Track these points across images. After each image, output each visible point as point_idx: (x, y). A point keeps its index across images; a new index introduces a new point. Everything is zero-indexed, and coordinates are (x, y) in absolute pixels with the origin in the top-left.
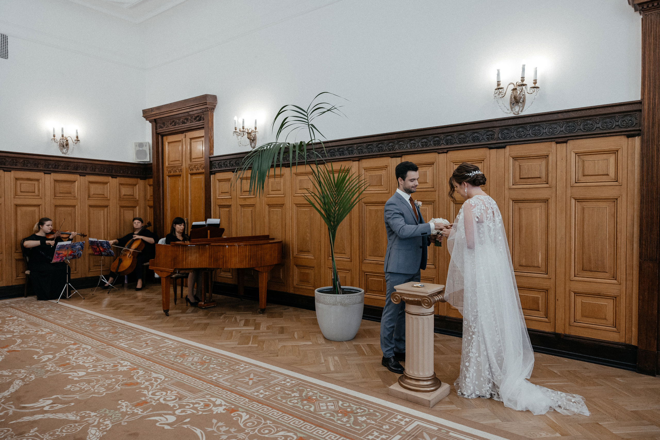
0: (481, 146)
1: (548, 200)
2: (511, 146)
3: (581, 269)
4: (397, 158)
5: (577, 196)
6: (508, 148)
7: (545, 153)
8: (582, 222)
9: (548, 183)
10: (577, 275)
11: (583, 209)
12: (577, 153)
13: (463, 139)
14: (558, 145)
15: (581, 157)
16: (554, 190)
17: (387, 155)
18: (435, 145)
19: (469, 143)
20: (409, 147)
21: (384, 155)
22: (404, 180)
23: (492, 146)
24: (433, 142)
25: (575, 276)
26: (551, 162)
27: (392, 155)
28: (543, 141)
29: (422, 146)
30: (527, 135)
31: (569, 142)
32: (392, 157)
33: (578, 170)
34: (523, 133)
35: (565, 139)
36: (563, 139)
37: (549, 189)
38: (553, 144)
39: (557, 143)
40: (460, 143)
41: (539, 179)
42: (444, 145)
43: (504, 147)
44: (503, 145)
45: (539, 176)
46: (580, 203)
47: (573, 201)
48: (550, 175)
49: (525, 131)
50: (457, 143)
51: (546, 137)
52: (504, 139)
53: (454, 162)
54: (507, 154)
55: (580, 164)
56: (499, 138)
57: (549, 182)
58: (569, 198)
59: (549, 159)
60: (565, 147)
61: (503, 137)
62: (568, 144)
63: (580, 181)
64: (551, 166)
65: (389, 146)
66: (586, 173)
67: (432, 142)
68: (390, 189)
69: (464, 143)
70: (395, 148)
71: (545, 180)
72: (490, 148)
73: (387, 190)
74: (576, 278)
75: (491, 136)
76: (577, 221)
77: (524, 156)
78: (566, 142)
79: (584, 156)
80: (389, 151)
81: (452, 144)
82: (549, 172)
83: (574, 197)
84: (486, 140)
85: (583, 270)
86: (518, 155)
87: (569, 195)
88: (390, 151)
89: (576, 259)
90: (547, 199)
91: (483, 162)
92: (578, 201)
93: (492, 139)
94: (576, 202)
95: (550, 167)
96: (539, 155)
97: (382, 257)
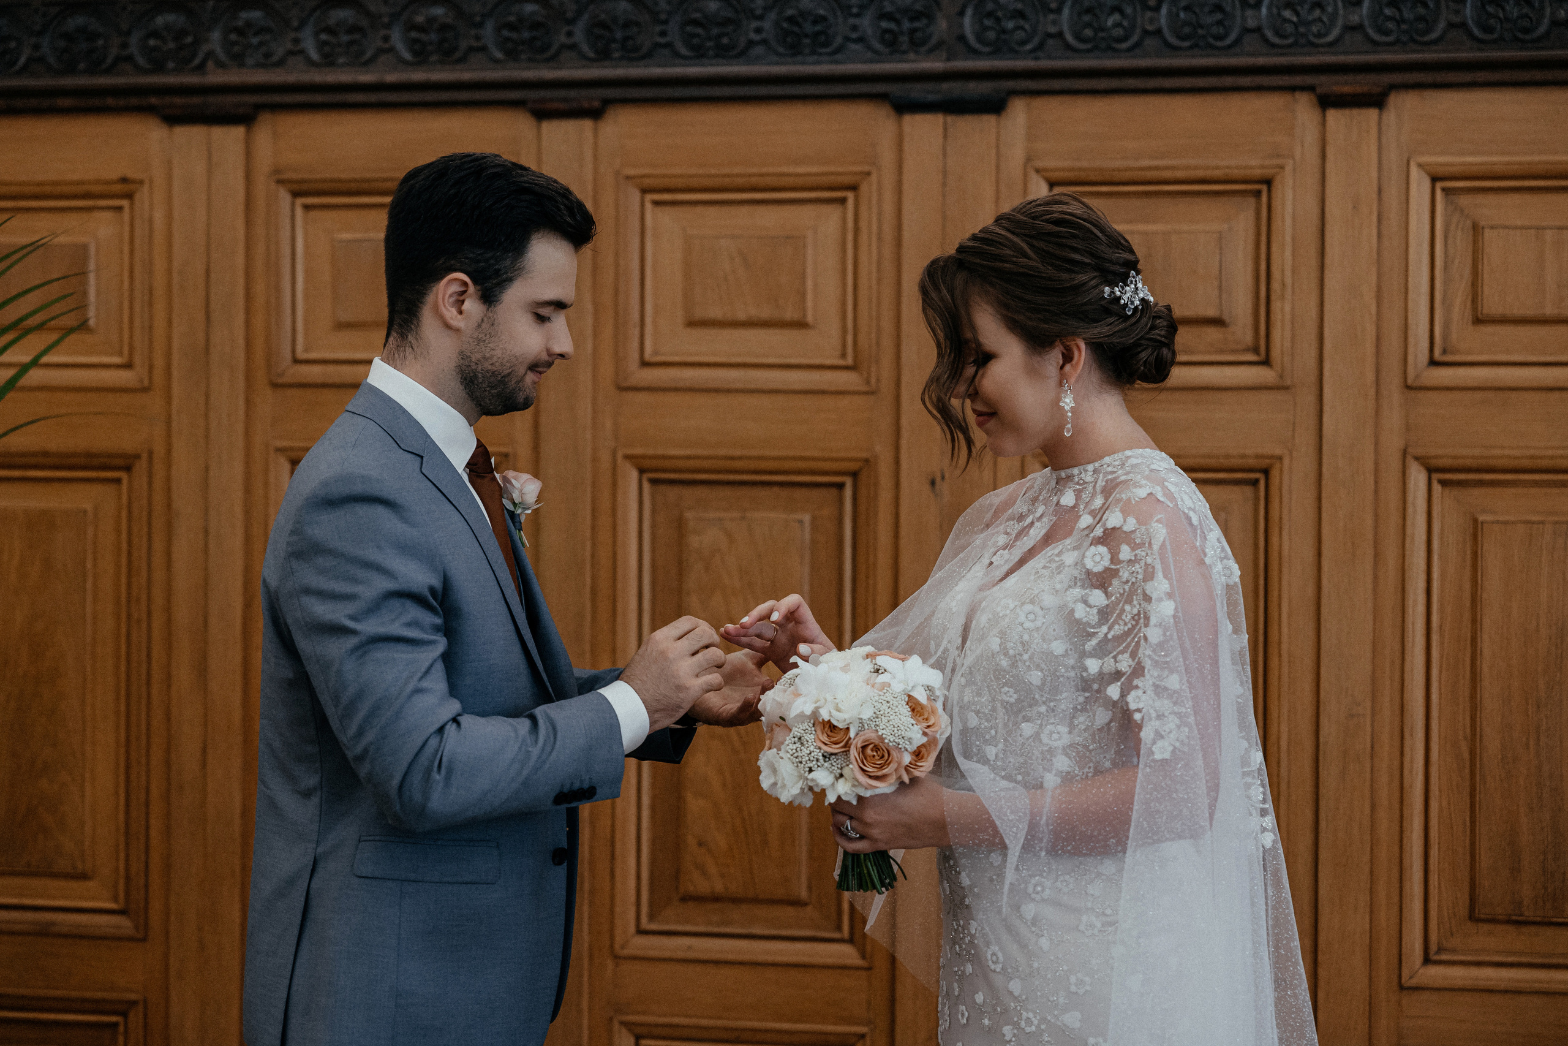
0: (839, 89)
1: (1266, 472)
2: (1039, 103)
3: (1463, 910)
4: (218, 133)
5: (1446, 451)
6: (1019, 112)
7: (1253, 164)
8: (1467, 615)
9: (1266, 362)
10: (1440, 950)
11: (1475, 530)
12: (1441, 171)
13: (715, 31)
14: (1334, 116)
15: (1464, 200)
16: (1308, 399)
17: (134, 101)
18: (512, 54)
19: (757, 60)
20: (314, 55)
21: (110, 101)
22: (489, 298)
23: (917, 91)
24: (498, 29)
25: (1427, 961)
26: (1288, 221)
27: (178, 100)
28: (1246, 81)
29: (415, 53)
30: (1146, 33)
31: (1395, 100)
32: (173, 119)
33: (1446, 282)
34: (1116, 17)
35: (1373, 78)
36: (1360, 77)
37: (1280, 396)
38: (1304, 110)
39: (1327, 102)
40: (699, 54)
41: (1212, 334)
42: (584, 57)
43: (995, 106)
44: (984, 88)
45: (1211, 312)
46: (1456, 492)
47: (1418, 478)
48: (1282, 309)
49: (1129, 10)
50: (677, 55)
51: (1261, 61)
52: (999, 48)
53: (648, 182)
54: (1016, 153)
55: (1461, 241)
56: (962, 38)
57: (1275, 353)
58: (1395, 464)
59: (1277, 204)
60: (1374, 131)
61: (991, 35)
62: (1390, 115)
63: (1453, 353)
64: (1288, 253)
65: (155, 34)
66: (1492, 305)
67: (489, 30)
68: (159, 362)
69: (724, 52)
70: (205, 48)
71: (1249, 338)
72: (903, 107)
73: (128, 366)
74: (1435, 974)
75: (906, 25)
76: (1442, 610)
77: (1127, 175)
78: (1377, 101)
79: (1480, 199)
80: (146, 72)
81: (632, 53)
82: (1276, 285)
83: (1420, 452)
84: (878, 46)
85: (1473, 917)
86: (1085, 164)
87: (1393, 443)
88: (158, 67)
89: (1434, 852)
90: (1264, 463)
91: (850, 195)
92: (1444, 483)
93: (918, 43)
94: (1437, 488)
95: (1283, 258)
96: (1217, 173)
97: (84, 876)
